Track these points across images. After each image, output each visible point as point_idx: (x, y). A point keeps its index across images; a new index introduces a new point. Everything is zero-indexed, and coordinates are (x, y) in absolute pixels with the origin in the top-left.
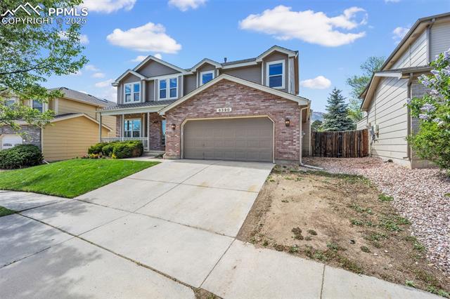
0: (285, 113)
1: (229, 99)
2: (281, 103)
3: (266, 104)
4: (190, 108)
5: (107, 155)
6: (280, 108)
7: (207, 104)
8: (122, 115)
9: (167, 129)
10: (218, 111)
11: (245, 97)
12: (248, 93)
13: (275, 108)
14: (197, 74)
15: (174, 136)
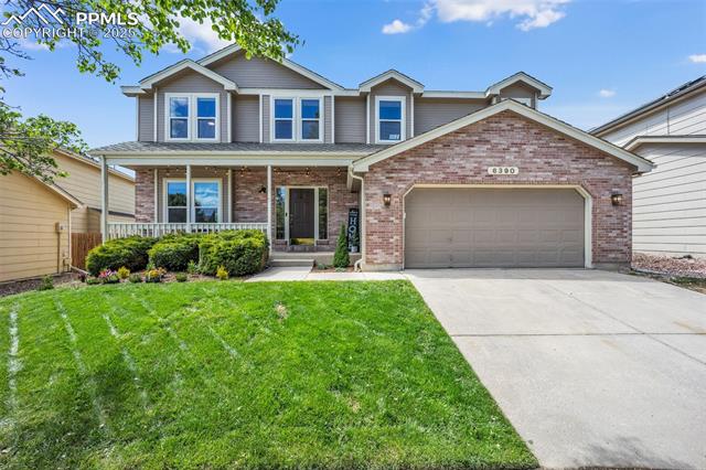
0: (611, 182)
1: (513, 149)
2: (604, 166)
3: (580, 166)
4: (427, 162)
5: (183, 268)
6: (602, 174)
7: (466, 156)
8: (184, 168)
9: (370, 204)
10: (490, 171)
11: (544, 150)
12: (547, 143)
13: (594, 174)
14: (368, 97)
15: (386, 221)
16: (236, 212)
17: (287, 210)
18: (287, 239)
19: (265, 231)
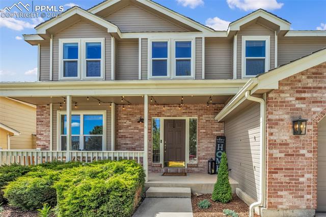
14: (236, 37)
15: (295, 154)
16: (119, 139)
17: (162, 138)
18: (162, 162)
19: (142, 158)
